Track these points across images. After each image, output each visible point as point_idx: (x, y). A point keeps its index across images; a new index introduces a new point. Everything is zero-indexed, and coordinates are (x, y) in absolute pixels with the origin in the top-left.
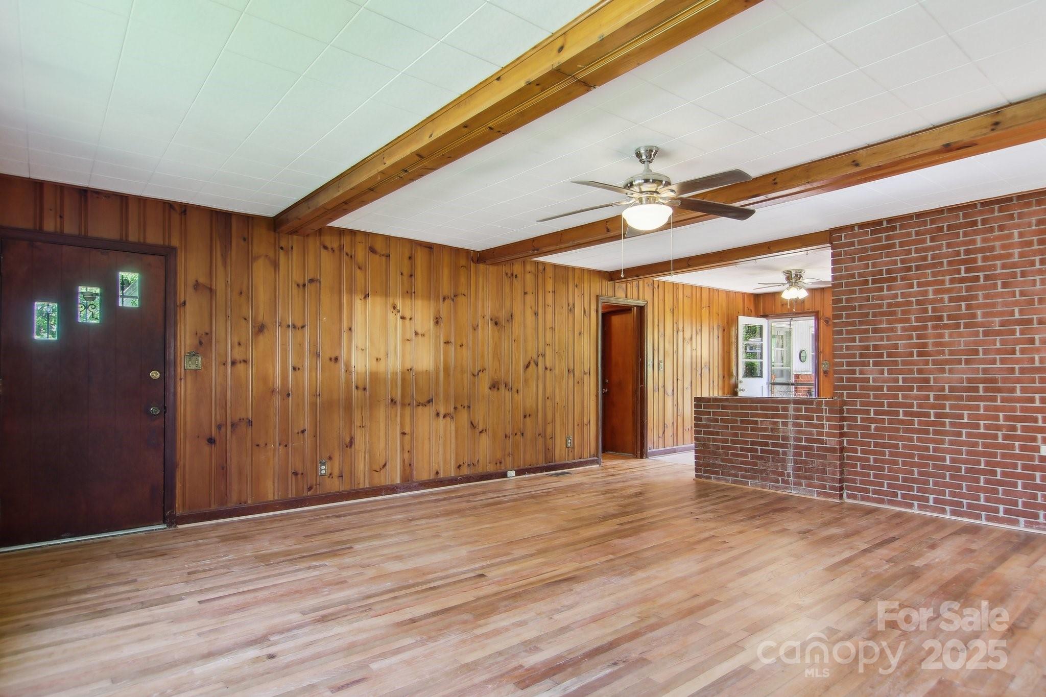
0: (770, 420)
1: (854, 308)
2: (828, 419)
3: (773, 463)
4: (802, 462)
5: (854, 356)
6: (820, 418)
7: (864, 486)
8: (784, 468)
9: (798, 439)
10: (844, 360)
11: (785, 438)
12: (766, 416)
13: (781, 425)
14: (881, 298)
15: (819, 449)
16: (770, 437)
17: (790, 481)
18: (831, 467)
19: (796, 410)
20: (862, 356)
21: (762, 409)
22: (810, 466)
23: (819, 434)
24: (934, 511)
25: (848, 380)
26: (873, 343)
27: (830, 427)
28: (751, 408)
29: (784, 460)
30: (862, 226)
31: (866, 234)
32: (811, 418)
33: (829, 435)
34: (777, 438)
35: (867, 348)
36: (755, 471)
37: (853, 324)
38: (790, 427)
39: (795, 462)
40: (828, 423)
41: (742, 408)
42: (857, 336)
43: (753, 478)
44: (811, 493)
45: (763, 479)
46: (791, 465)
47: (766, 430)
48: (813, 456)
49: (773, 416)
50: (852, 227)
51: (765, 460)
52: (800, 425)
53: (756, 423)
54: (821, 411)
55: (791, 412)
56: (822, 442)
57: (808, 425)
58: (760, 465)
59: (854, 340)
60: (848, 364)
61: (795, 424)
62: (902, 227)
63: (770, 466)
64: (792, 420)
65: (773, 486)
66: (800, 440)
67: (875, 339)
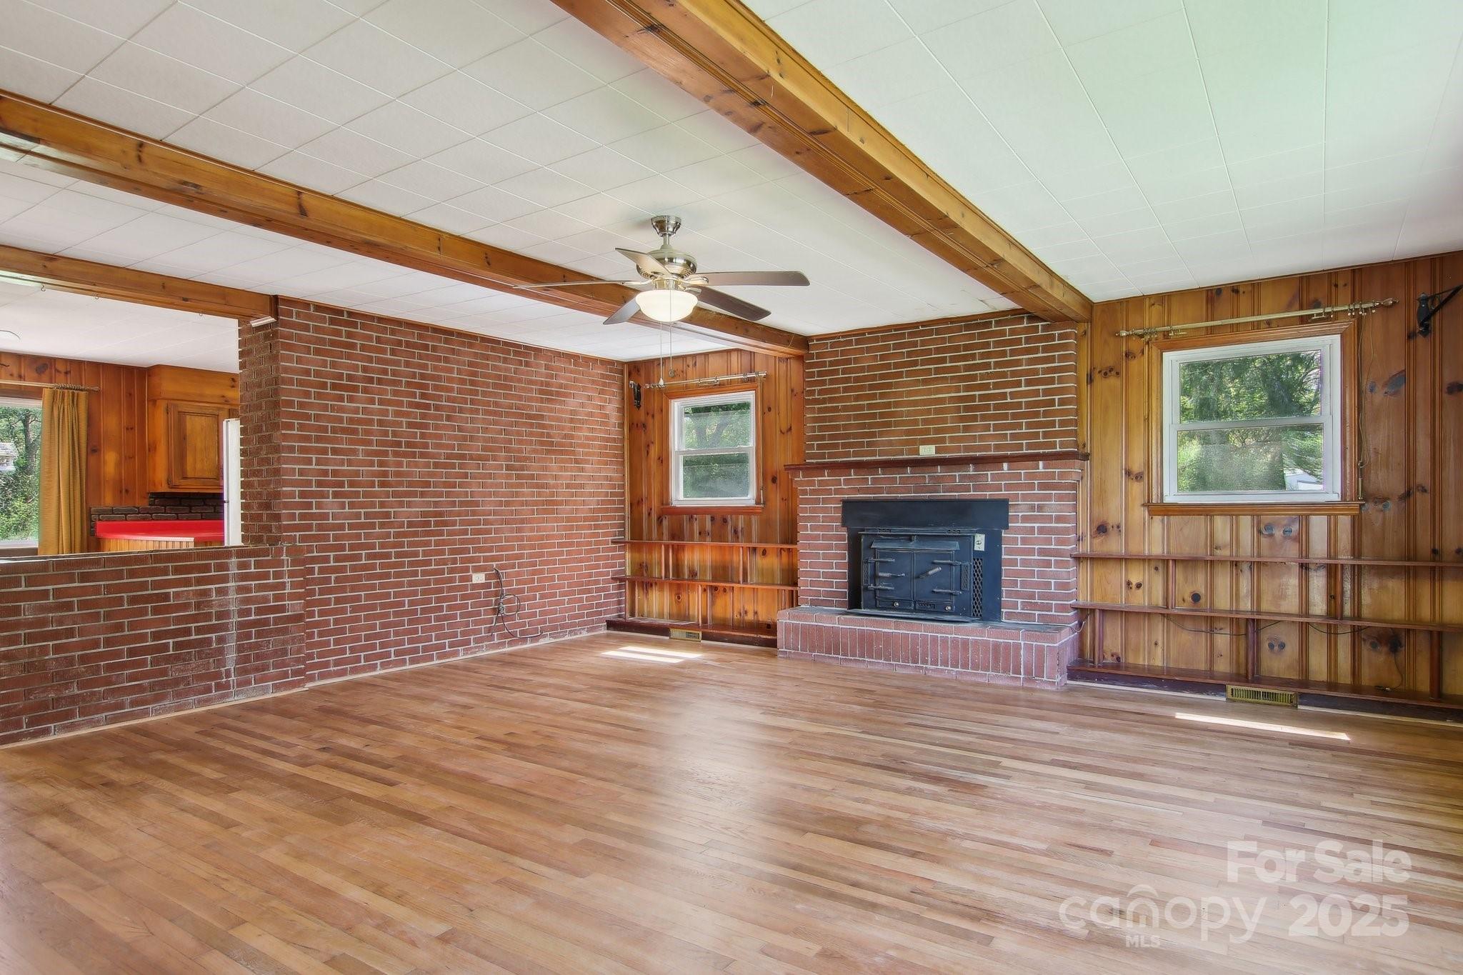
0: (193, 588)
1: (308, 417)
2: (292, 574)
3: (200, 662)
4: (251, 647)
5: (309, 483)
6: (278, 575)
7: (323, 660)
8: (221, 663)
9: (242, 613)
10: (297, 489)
11: (223, 615)
12: (187, 583)
13: (214, 594)
14: (341, 409)
15: (277, 621)
16: (194, 618)
17: (231, 683)
18: (294, 643)
19: (242, 566)
20: (319, 484)
21: (177, 570)
22: (266, 649)
23: (277, 598)
24: (396, 666)
25: (303, 517)
26: (332, 468)
27: (294, 585)
28: (154, 572)
29: (221, 651)
30: (320, 308)
31: (323, 320)
32: (266, 576)
33: (292, 597)
34: (208, 616)
35: (325, 473)
36: (163, 685)
37: (307, 439)
38: (232, 596)
39: (240, 649)
40: (289, 580)
41: (132, 574)
42: (314, 457)
43: (158, 699)
44: (265, 690)
45: (178, 695)
46: (231, 656)
47: (185, 606)
48: (269, 633)
49: (200, 581)
50: (306, 304)
51: (184, 660)
52: (247, 589)
53: (166, 597)
54: (281, 563)
55: (234, 571)
56: (282, 609)
57: (261, 588)
58: (174, 672)
59: (309, 462)
60: (302, 494)
61: (240, 590)
62: (364, 327)
63: (194, 666)
64: (234, 584)
65: (199, 701)
66: (248, 612)
67: (336, 463)
